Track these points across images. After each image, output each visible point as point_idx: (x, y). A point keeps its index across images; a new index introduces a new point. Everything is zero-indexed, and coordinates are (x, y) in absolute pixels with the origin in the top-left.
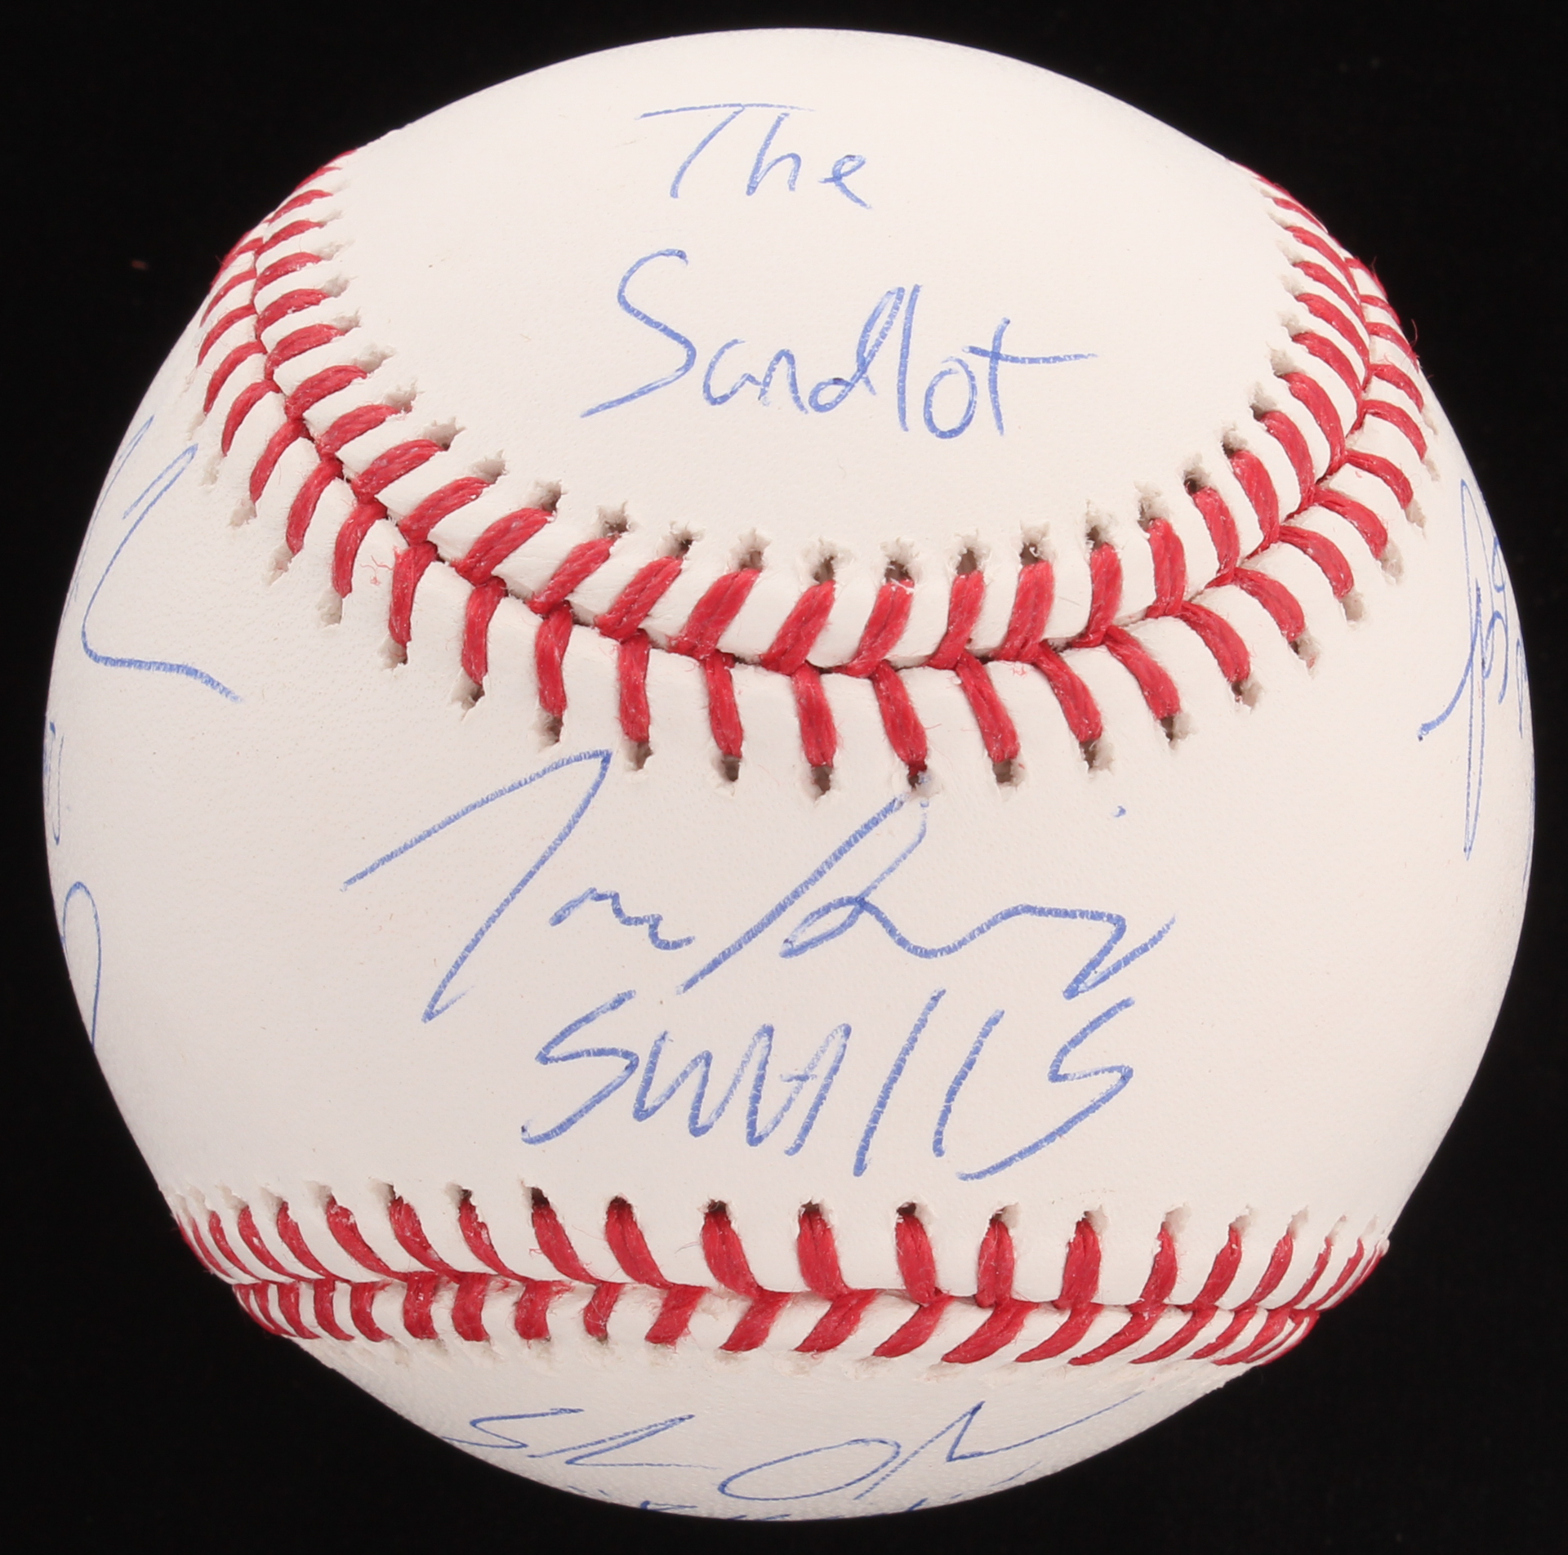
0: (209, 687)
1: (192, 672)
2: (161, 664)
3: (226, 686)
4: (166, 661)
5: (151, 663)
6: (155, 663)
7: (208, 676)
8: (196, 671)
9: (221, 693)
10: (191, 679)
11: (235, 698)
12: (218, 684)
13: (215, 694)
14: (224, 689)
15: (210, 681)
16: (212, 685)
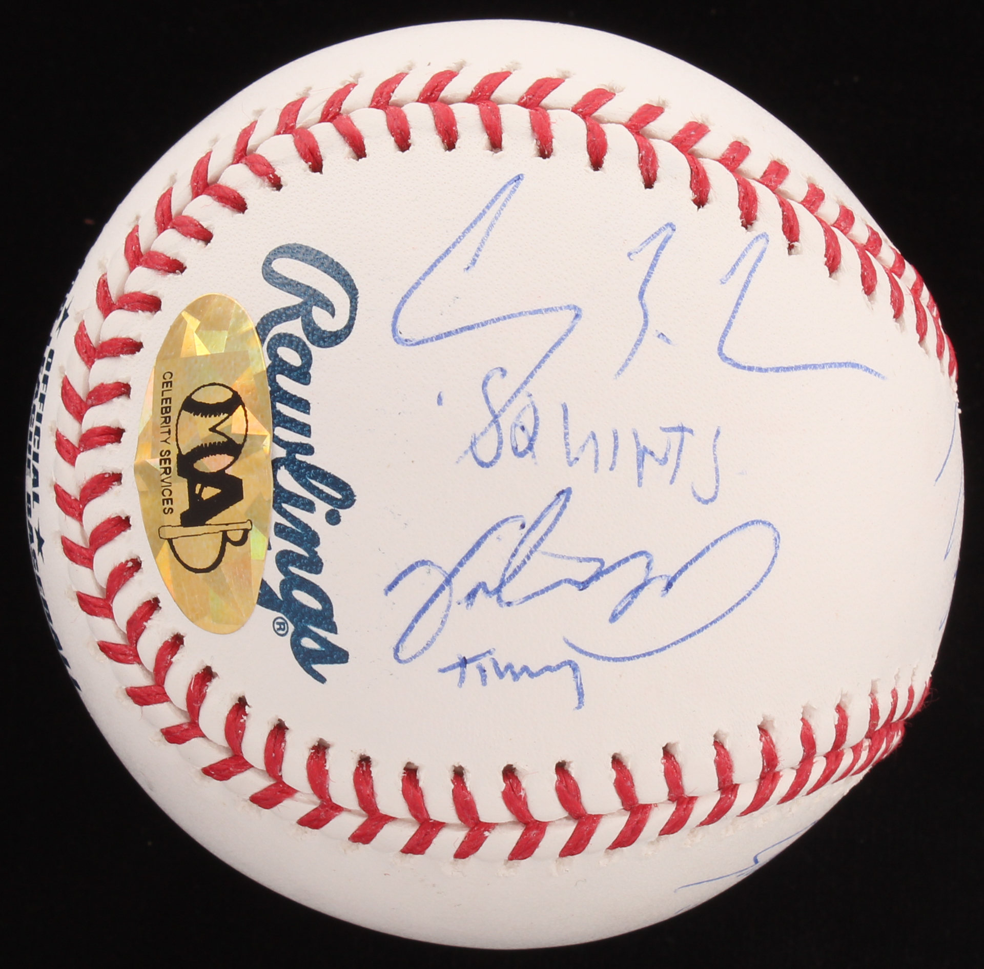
0: (867, 373)
1: (855, 366)
2: (832, 364)
3: (877, 371)
4: (835, 361)
5: (823, 364)
6: (827, 364)
7: (865, 366)
8: (858, 365)
9: (875, 375)
10: (856, 370)
11: (883, 378)
12: (872, 371)
13: (872, 376)
14: (876, 373)
15: (867, 369)
16: (869, 371)
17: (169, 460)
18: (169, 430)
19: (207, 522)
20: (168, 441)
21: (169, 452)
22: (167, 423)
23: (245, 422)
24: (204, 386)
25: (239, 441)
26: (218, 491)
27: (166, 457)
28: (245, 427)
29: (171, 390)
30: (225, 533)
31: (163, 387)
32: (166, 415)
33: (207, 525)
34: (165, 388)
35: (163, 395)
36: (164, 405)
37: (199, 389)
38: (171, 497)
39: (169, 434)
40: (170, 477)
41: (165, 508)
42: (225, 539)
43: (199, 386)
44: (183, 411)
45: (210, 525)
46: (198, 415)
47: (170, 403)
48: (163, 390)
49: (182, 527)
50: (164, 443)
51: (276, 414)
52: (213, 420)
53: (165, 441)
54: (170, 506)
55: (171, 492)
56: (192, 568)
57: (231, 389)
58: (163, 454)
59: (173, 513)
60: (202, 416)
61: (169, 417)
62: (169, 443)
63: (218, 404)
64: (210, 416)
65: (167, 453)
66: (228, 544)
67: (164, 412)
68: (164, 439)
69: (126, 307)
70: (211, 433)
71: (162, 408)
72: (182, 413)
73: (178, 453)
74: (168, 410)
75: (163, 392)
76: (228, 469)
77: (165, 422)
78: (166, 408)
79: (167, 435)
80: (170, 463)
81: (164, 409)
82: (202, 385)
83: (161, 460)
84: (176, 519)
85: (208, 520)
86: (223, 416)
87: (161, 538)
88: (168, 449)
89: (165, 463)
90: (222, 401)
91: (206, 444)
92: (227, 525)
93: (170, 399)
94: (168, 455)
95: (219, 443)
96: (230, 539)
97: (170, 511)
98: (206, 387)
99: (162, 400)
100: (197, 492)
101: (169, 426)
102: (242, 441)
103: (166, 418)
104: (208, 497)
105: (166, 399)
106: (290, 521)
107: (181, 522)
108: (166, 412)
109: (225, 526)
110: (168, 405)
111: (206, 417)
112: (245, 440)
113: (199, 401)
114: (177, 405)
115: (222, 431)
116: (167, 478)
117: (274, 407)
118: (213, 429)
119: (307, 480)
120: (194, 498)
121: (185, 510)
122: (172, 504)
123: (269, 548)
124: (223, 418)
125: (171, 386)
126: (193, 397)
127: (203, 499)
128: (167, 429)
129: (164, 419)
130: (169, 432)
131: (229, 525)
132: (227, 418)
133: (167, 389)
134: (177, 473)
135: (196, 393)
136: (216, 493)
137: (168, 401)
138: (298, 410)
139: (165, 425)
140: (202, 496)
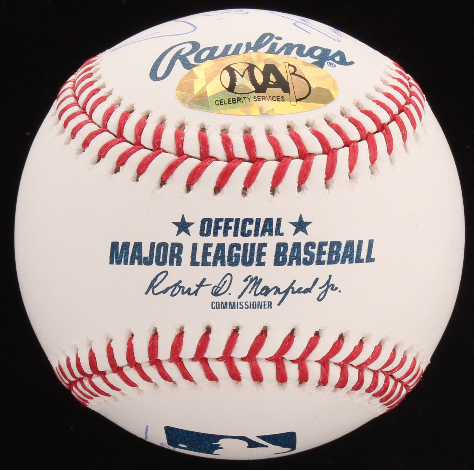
17: (258, 97)
18: (243, 98)
19: (287, 80)
20: (249, 98)
21: (255, 97)
22: (240, 100)
23: (238, 64)
24: (222, 83)
25: (247, 65)
26: (271, 74)
27: (257, 99)
28: (240, 64)
29: (224, 100)
30: (291, 74)
31: (223, 104)
32: (236, 100)
33: (288, 81)
34: (223, 103)
35: (227, 104)
36: (231, 102)
37: (223, 85)
38: (276, 97)
39: (246, 97)
40: (266, 97)
41: (282, 100)
42: (294, 74)
43: (222, 85)
44: (234, 91)
45: (288, 79)
46: (236, 84)
47: (230, 99)
48: (224, 104)
49: (290, 93)
50: (250, 100)
51: (233, 54)
52: (238, 77)
53: (249, 99)
54: (280, 98)
55: (274, 97)
56: (309, 92)
57: (223, 71)
58: (255, 100)
59: (284, 97)
60: (236, 82)
61: (237, 98)
62: (250, 97)
63: (230, 75)
64: (236, 78)
65: (255, 98)
66: (296, 73)
67: (235, 102)
68: (248, 100)
69: (182, 138)
70: (244, 77)
71: (233, 103)
72: (235, 92)
73: (254, 93)
74: (234, 100)
75: (225, 104)
76: (261, 70)
77: (239, 100)
78: (233, 101)
79: (247, 99)
80: (260, 97)
81: (234, 102)
82: (221, 84)
83: (259, 101)
84: (286, 95)
85: (286, 80)
86: (236, 72)
87: (296, 105)
88: (253, 98)
89: (260, 99)
90: (228, 74)
91: (250, 79)
92: (287, 72)
93: (228, 99)
94: (256, 97)
95: (248, 73)
96: (294, 72)
97: (283, 98)
98: (222, 82)
99: (229, 103)
100: (272, 84)
101: (242, 98)
102: (247, 64)
103: (238, 100)
104: (275, 79)
105: (229, 101)
106: (283, 50)
107: (288, 93)
108: (235, 100)
109: (288, 73)
110: (231, 100)
111: (236, 80)
112: (247, 63)
113: (229, 84)
114: (231, 95)
115: (243, 72)
116: (267, 98)
117: (230, 55)
118: (242, 76)
119: (263, 44)
120: (275, 86)
121: (282, 90)
122: (279, 97)
123: (296, 58)
124: (237, 72)
125: (222, 100)
126: (227, 87)
127: (276, 82)
128: (243, 99)
129: (238, 101)
130: (245, 98)
131: (287, 71)
132: (236, 71)
133: (223, 102)
134: (264, 93)
135: (225, 86)
136: (273, 75)
137: (229, 100)
138: (230, 48)
139: (241, 101)
140: (275, 81)
